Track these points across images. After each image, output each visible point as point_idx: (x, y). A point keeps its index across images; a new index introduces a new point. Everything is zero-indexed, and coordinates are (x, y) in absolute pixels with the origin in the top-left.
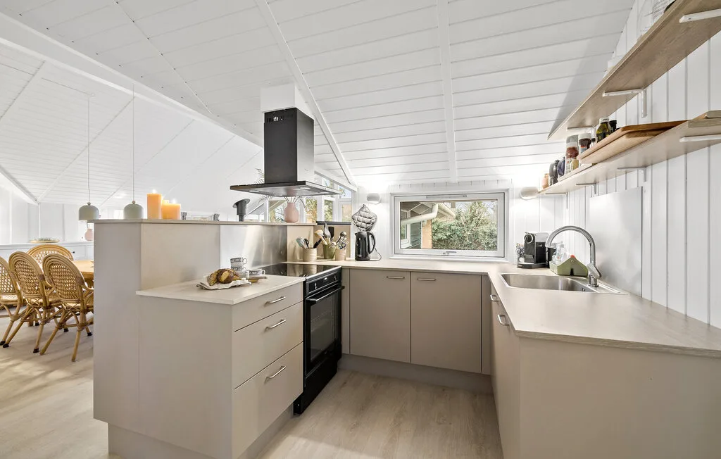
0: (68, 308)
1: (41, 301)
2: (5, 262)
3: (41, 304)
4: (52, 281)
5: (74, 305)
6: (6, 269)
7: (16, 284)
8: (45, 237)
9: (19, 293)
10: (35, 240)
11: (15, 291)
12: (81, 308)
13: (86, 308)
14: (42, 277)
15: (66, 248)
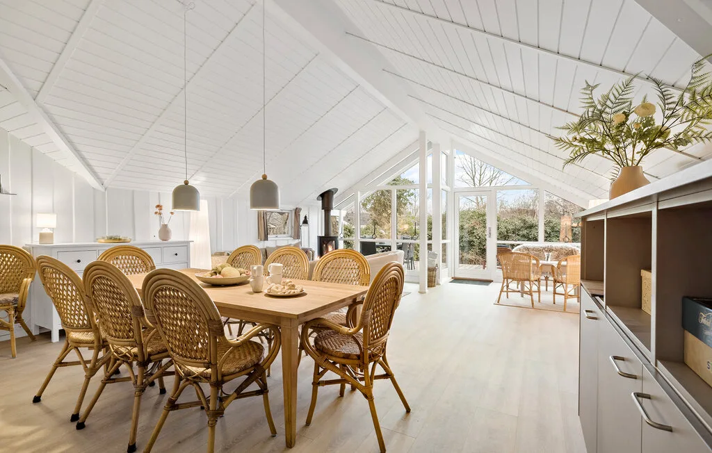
0: (189, 374)
1: (135, 350)
2: (79, 279)
3: (136, 356)
4: (157, 320)
5: (201, 370)
6: (77, 290)
7: (92, 316)
8: (114, 234)
9: (96, 330)
10: (103, 238)
11: (90, 327)
12: (213, 379)
13: (220, 378)
14: (139, 312)
15: (144, 250)
